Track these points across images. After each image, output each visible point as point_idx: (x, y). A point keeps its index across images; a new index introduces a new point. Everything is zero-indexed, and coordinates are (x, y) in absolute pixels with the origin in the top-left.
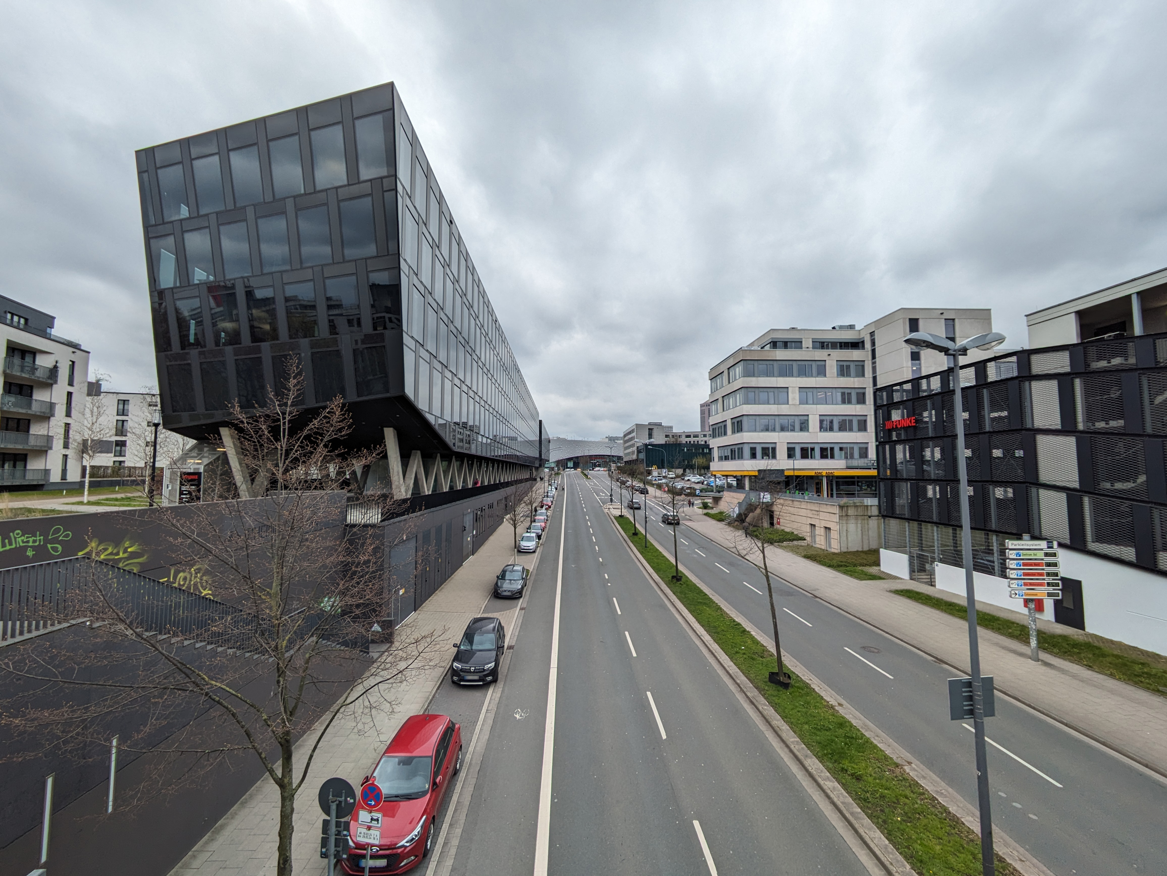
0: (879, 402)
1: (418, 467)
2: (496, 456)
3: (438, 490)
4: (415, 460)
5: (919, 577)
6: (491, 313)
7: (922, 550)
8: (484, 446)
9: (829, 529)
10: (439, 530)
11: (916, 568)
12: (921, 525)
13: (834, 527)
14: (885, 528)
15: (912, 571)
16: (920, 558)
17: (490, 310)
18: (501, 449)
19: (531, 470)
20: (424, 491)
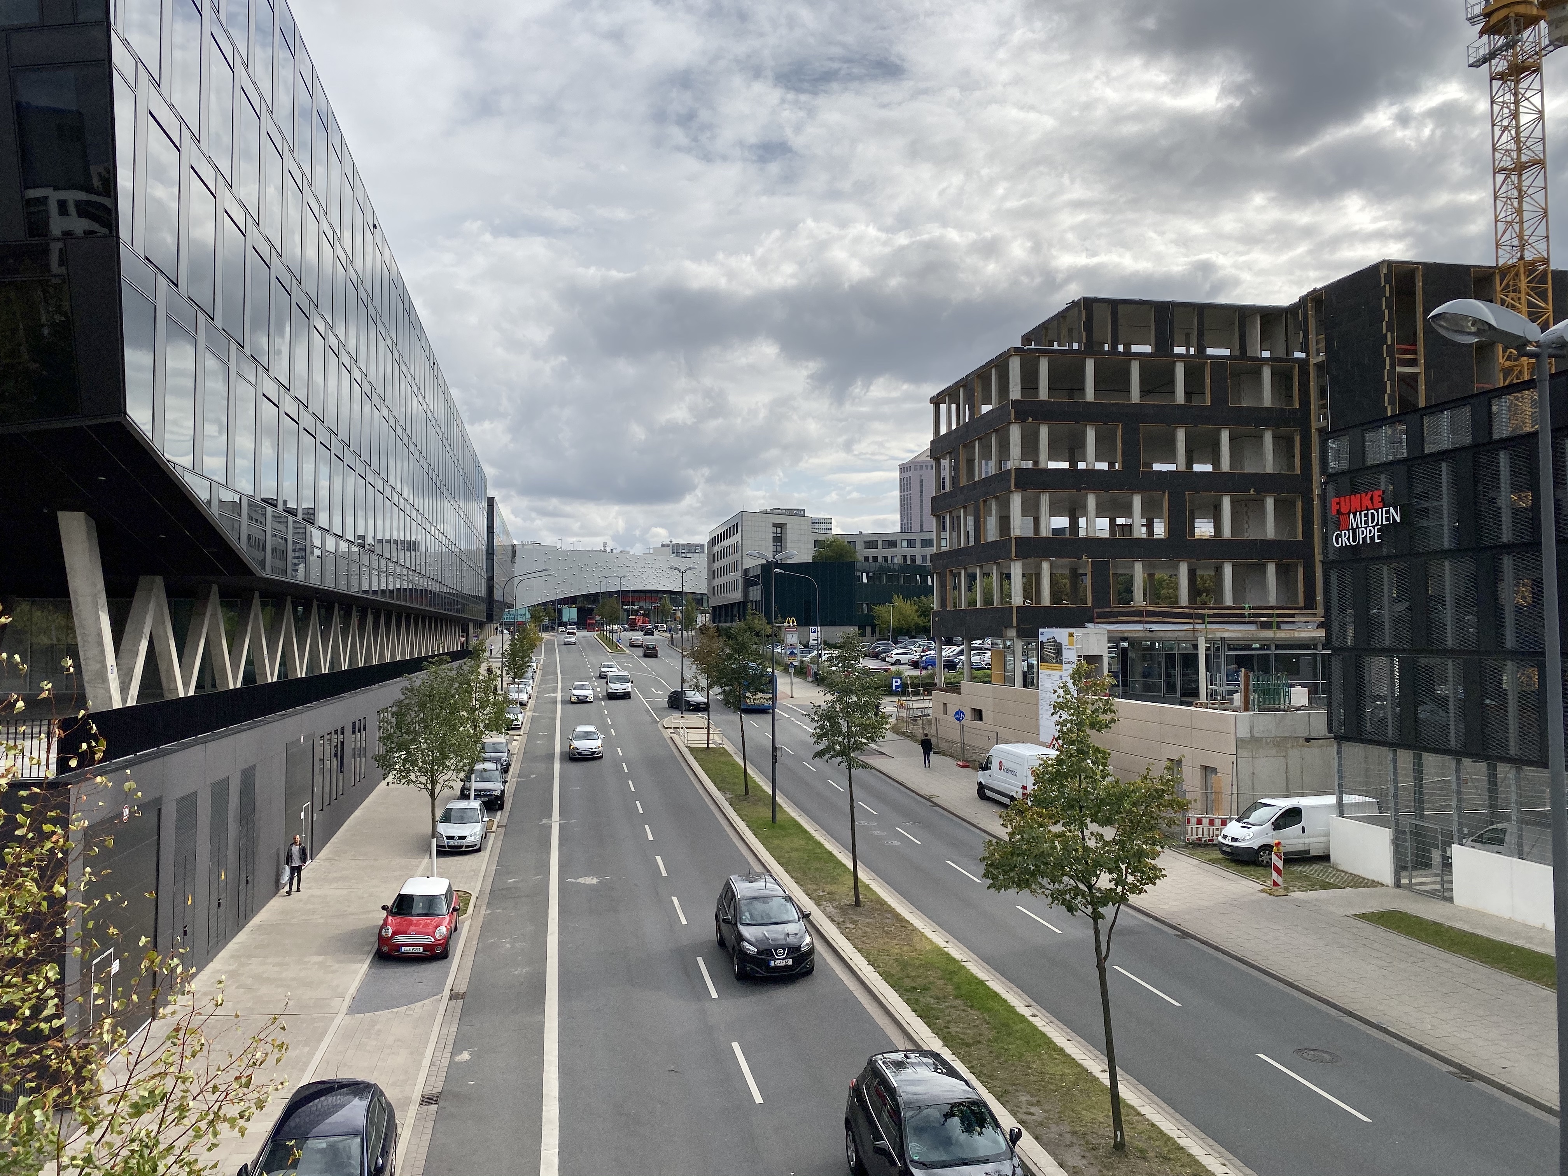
0: (1332, 464)
1: (158, 622)
2: (375, 592)
3: (208, 685)
4: (148, 601)
5: (1414, 881)
6: (362, 204)
7: (1421, 817)
8: (343, 564)
9: (1214, 770)
10: (220, 789)
11: (1409, 859)
12: (1420, 757)
13: (1224, 763)
14: (1340, 765)
15: (1400, 867)
16: (1417, 834)
17: (359, 195)
18: (386, 572)
19: (465, 630)
20: (172, 686)
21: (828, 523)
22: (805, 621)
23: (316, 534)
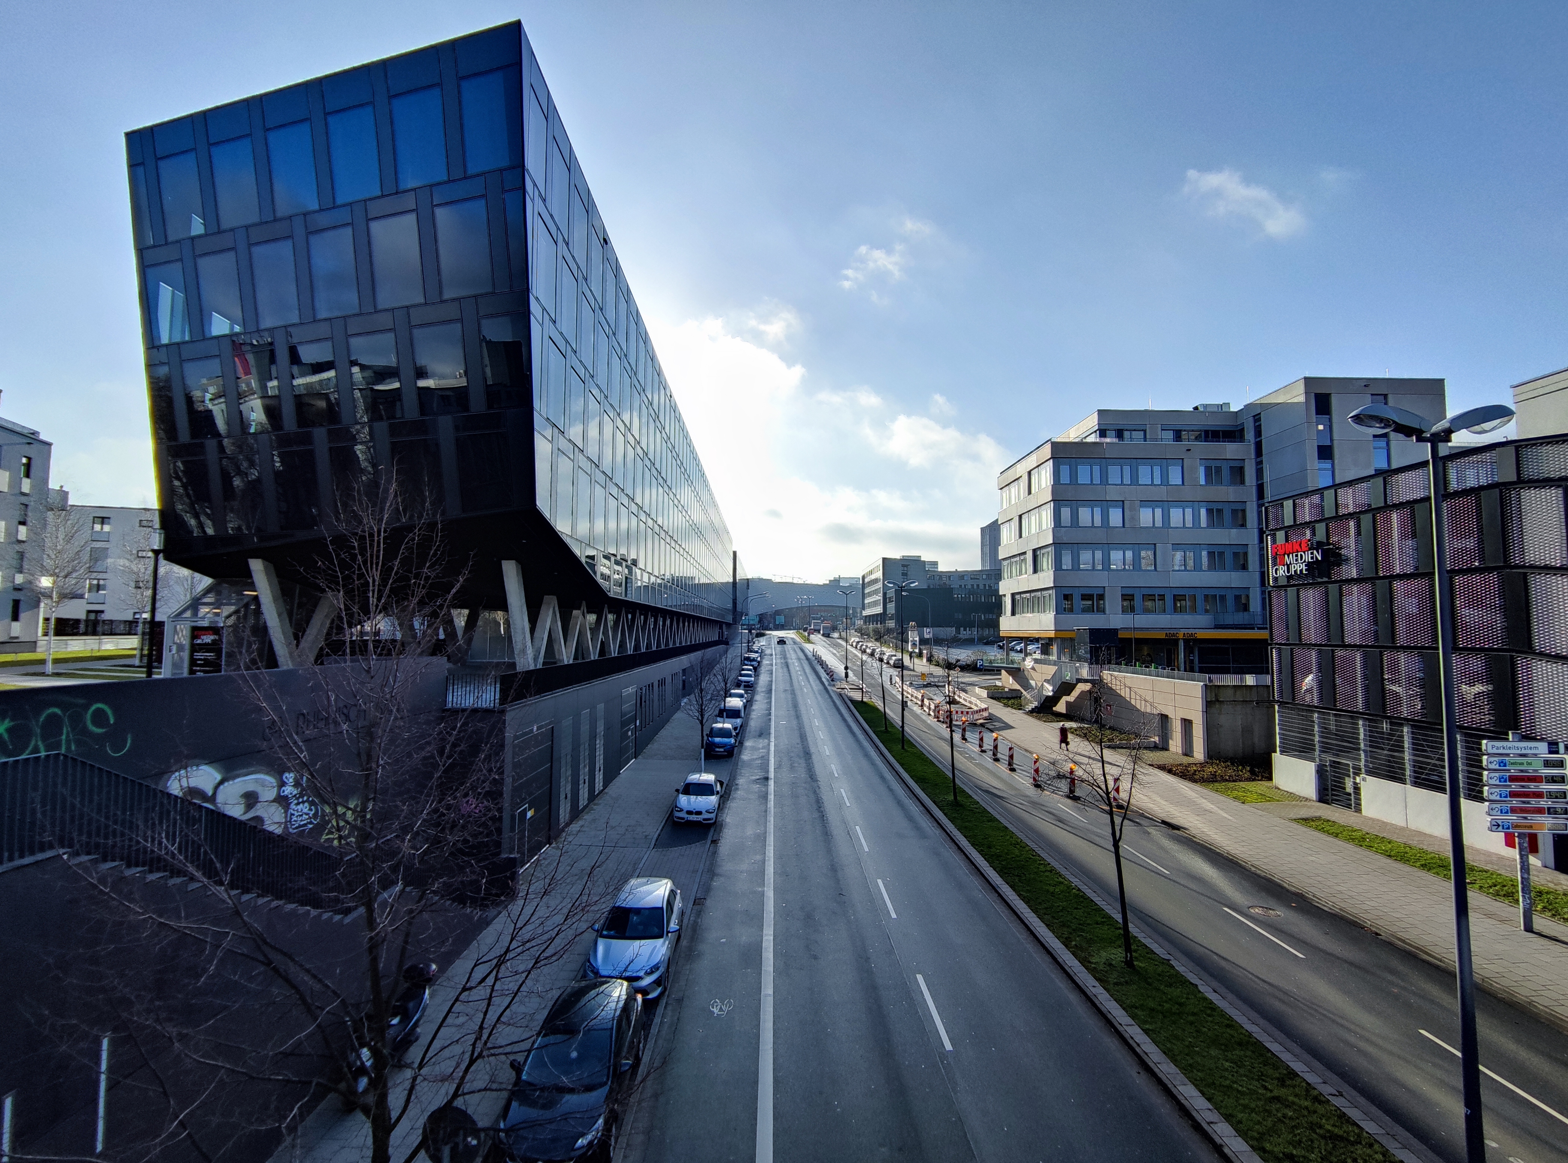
1: (554, 621)
2: (671, 606)
3: (580, 657)
4: (549, 609)
5: (1331, 797)
6: (664, 384)
7: (1339, 756)
8: (652, 590)
9: (1191, 721)
11: (1330, 784)
12: (1338, 716)
13: (1198, 719)
14: (1279, 720)
15: (1321, 787)
16: (1335, 767)
19: (721, 628)
20: (561, 658)
21: (935, 564)
22: (922, 624)
23: (638, 572)
